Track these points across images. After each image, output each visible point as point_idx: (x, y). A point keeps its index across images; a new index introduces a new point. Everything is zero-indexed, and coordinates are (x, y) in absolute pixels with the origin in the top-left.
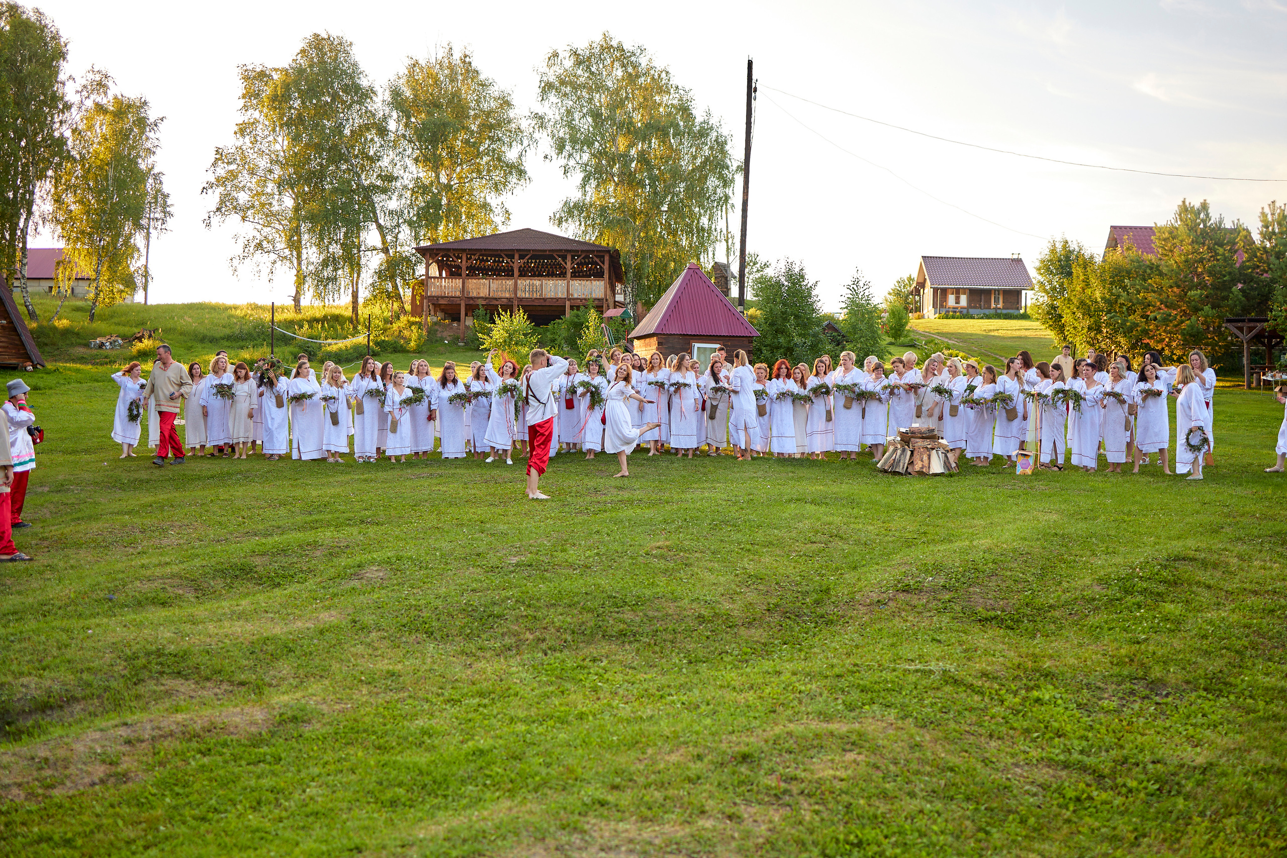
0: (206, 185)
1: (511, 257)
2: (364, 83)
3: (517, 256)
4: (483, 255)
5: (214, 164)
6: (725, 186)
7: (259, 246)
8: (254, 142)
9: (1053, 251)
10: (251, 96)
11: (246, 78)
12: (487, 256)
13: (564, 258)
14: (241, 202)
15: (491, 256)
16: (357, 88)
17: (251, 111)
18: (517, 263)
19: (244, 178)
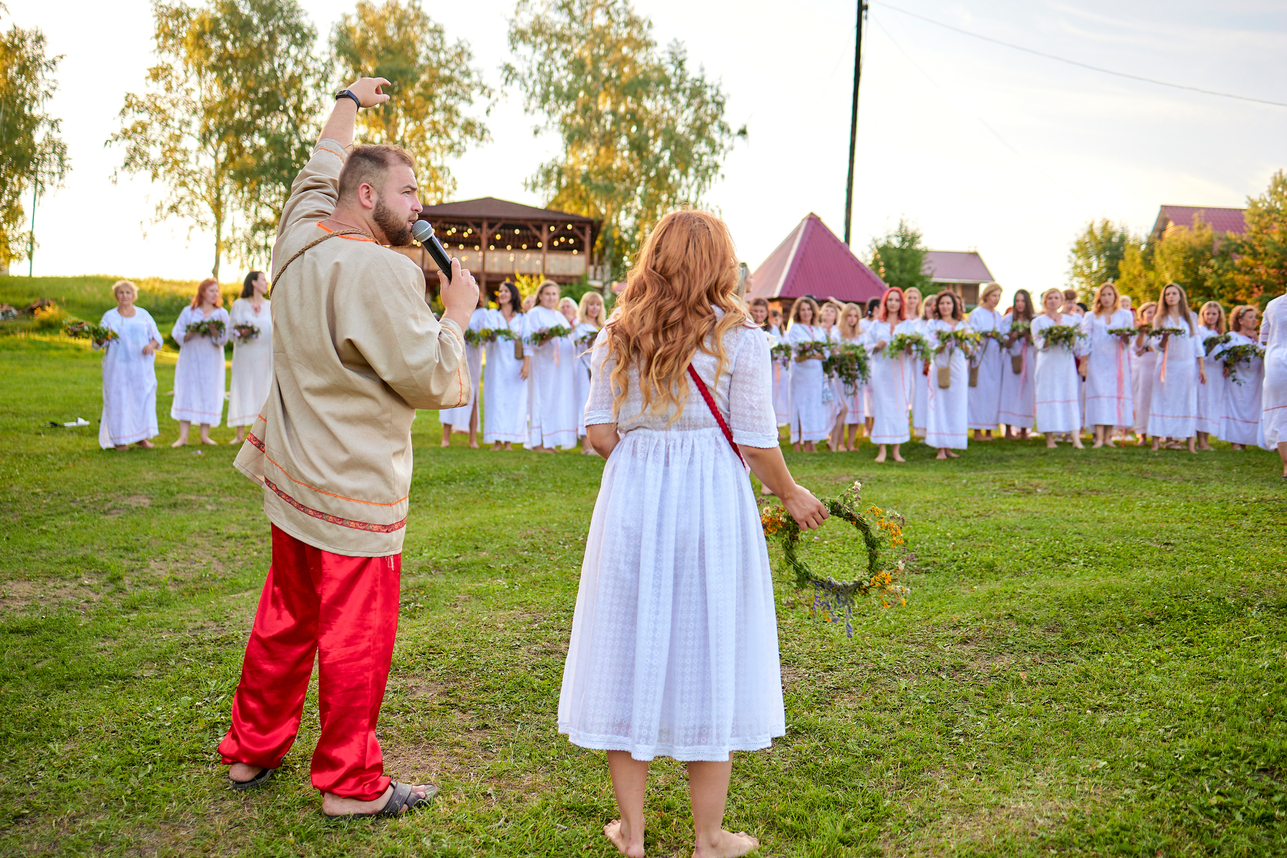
0: (111, 138)
1: (478, 225)
2: (306, 21)
3: (485, 225)
4: (445, 223)
5: (123, 112)
6: (714, 152)
7: (174, 208)
8: (169, 89)
9: (1091, 232)
10: (166, 35)
11: (160, 16)
12: (450, 223)
13: (539, 228)
14: (152, 158)
15: (454, 224)
16: (298, 28)
17: (165, 54)
18: (485, 233)
19: (155, 130)
